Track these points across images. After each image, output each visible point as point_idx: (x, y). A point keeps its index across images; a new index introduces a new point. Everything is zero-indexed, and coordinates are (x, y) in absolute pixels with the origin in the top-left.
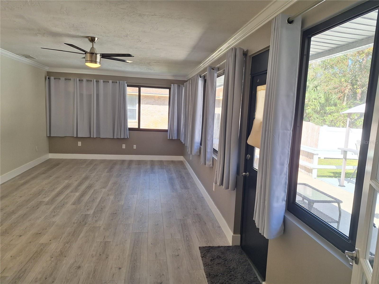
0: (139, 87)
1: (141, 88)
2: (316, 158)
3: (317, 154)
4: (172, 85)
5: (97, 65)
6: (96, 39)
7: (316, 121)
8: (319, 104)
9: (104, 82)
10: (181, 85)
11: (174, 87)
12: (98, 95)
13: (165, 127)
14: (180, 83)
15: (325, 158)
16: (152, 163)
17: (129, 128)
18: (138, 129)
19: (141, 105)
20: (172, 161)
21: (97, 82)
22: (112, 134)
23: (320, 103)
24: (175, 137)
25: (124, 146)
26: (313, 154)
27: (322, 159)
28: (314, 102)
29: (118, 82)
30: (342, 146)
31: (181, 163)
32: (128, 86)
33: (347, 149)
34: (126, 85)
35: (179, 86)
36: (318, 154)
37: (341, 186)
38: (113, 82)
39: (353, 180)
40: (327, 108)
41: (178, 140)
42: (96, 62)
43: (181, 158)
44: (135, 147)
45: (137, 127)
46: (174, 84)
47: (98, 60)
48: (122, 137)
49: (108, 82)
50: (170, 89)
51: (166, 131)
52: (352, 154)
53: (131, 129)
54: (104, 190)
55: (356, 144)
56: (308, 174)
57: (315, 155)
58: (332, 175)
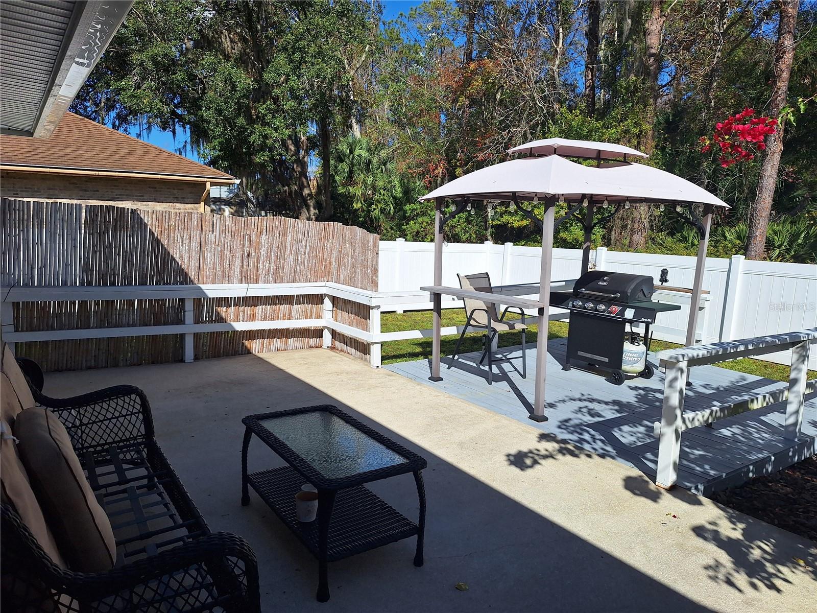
2: (375, 315)
3: (376, 306)
7: (390, 234)
8: (391, 199)
15: (405, 311)
23: (394, 197)
26: (368, 308)
27: (399, 315)
28: (384, 195)
30: (430, 282)
33: (439, 287)
36: (379, 307)
37: (436, 378)
39: (460, 360)
40: (407, 207)
52: (454, 299)
55: (457, 275)
56: (362, 359)
57: (373, 308)
58: (419, 349)
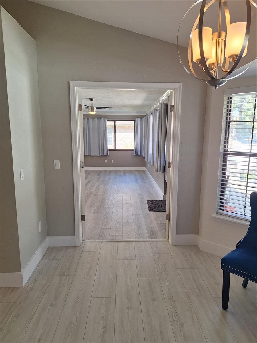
0: (115, 121)
1: (116, 122)
4: (136, 118)
5: (94, 113)
6: (94, 99)
9: (92, 119)
10: (142, 118)
11: (138, 120)
12: (89, 128)
13: (133, 148)
14: (142, 117)
16: (124, 172)
17: (109, 149)
18: (115, 150)
19: (116, 134)
20: (138, 170)
21: (88, 119)
22: (98, 153)
24: (139, 154)
25: (106, 161)
29: (101, 118)
31: (144, 172)
32: (108, 121)
34: (106, 120)
35: (141, 119)
38: (98, 119)
41: (141, 156)
42: (94, 111)
43: (144, 168)
44: (113, 161)
45: (114, 148)
46: (137, 118)
47: (95, 110)
48: (105, 155)
49: (95, 119)
50: (135, 121)
51: (133, 150)
53: (109, 150)
54: (97, 183)
